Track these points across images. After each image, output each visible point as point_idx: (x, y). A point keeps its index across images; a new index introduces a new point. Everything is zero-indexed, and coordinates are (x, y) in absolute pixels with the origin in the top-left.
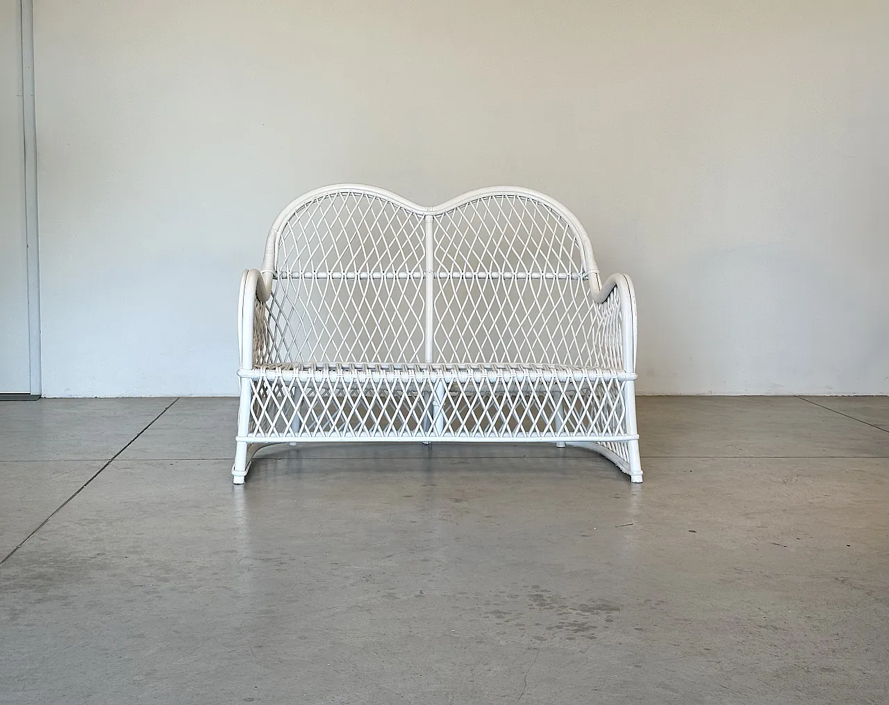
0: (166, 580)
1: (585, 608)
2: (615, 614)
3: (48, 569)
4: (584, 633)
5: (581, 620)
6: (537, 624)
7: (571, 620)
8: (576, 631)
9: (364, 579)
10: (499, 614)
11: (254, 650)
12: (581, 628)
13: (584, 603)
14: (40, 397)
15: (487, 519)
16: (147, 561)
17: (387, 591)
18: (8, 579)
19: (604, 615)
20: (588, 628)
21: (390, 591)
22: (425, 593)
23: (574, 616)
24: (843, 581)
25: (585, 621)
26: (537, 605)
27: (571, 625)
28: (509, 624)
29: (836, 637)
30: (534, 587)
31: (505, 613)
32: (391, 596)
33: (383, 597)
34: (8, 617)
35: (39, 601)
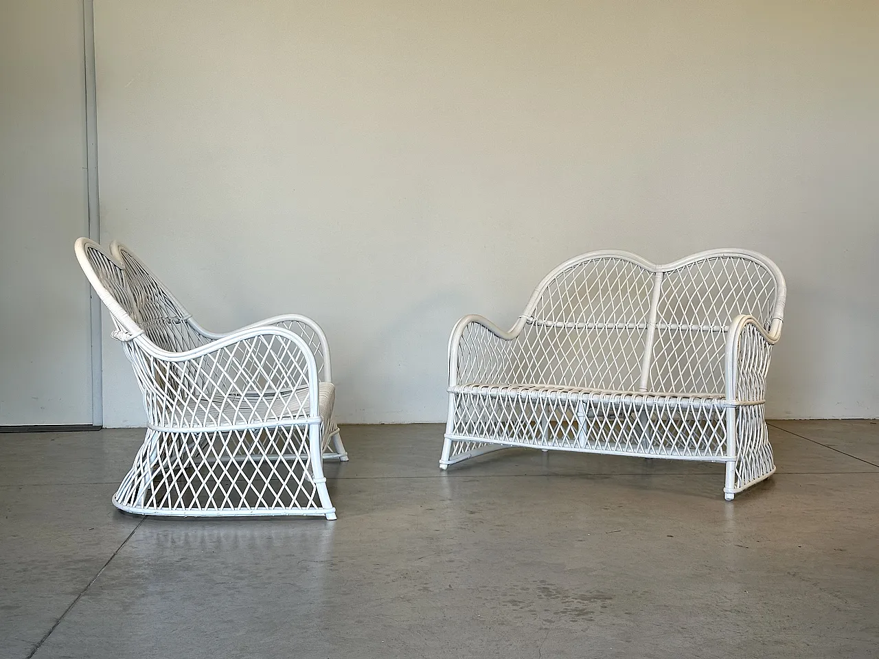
0: (242, 579)
1: (583, 598)
2: (608, 601)
3: (143, 571)
4: (584, 617)
5: (580, 606)
6: (546, 610)
7: (573, 607)
8: (578, 615)
9: (402, 577)
10: (514, 602)
11: (323, 632)
12: (582, 612)
13: (582, 593)
14: (101, 427)
15: (498, 527)
16: (223, 563)
17: (422, 585)
18: (113, 579)
19: (599, 603)
20: (587, 613)
21: (425, 586)
22: (453, 587)
23: (576, 604)
24: (794, 575)
25: (585, 607)
26: (546, 596)
27: (573, 610)
28: (523, 610)
29: (787, 618)
30: (542, 582)
31: (520, 602)
32: (425, 589)
33: (419, 590)
34: (121, 609)
35: (143, 596)
